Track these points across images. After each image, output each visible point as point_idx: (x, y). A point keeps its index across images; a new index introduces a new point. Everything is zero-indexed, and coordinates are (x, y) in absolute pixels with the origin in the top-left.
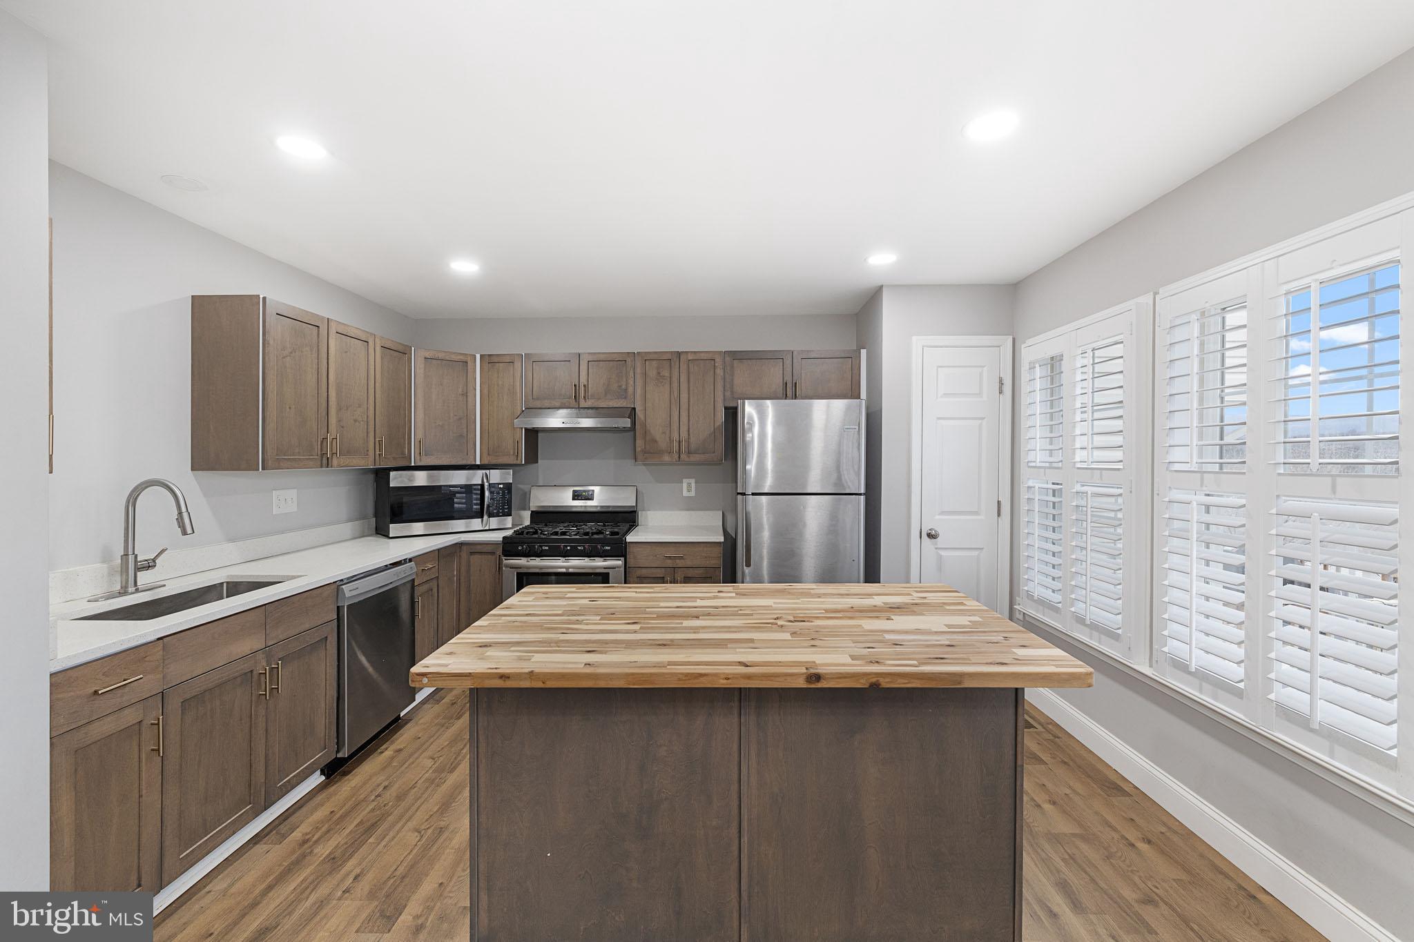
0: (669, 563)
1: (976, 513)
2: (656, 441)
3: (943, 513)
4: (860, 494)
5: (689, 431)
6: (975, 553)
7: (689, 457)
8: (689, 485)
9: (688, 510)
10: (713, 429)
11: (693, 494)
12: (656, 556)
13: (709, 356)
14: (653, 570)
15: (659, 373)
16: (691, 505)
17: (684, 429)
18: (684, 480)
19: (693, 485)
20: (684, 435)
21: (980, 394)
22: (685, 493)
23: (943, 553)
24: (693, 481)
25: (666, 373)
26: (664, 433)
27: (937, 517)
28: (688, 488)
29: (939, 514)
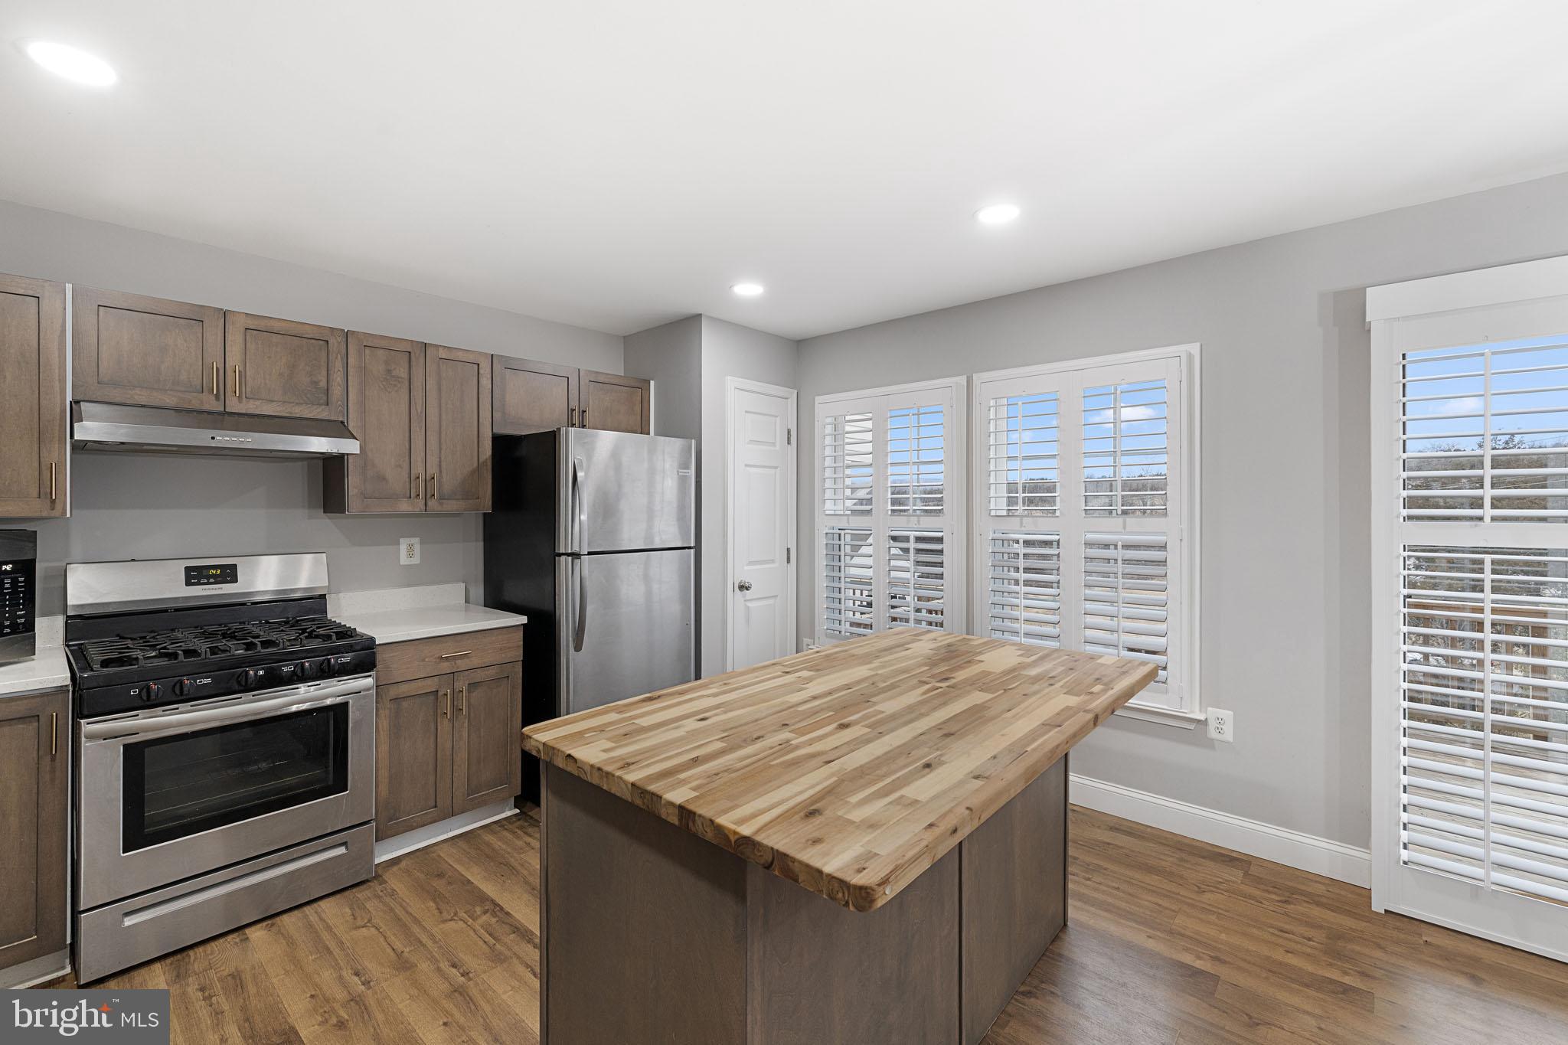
0: (446, 667)
1: (773, 561)
2: (384, 479)
3: (751, 563)
4: (689, 548)
5: (440, 466)
6: (771, 601)
7: (441, 504)
8: (410, 547)
9: (409, 586)
10: (476, 465)
11: (416, 560)
12: (423, 660)
13: (471, 358)
14: (420, 683)
15: (389, 371)
16: (412, 578)
17: (432, 461)
18: (401, 540)
19: (417, 548)
20: (432, 470)
21: (774, 444)
22: (404, 560)
23: (749, 604)
24: (416, 541)
25: (402, 372)
26: (400, 466)
27: (746, 568)
28: (407, 552)
29: (747, 565)
